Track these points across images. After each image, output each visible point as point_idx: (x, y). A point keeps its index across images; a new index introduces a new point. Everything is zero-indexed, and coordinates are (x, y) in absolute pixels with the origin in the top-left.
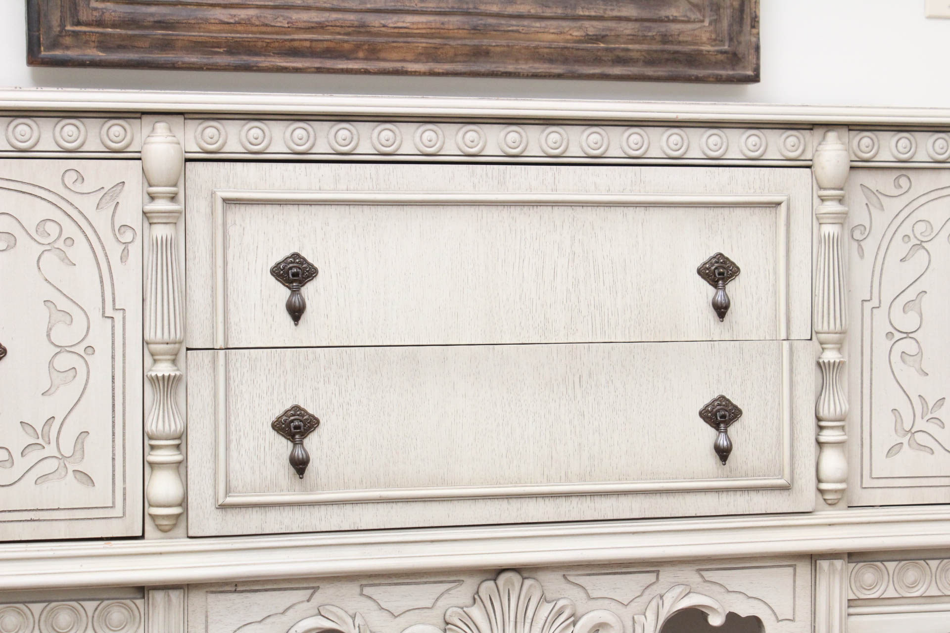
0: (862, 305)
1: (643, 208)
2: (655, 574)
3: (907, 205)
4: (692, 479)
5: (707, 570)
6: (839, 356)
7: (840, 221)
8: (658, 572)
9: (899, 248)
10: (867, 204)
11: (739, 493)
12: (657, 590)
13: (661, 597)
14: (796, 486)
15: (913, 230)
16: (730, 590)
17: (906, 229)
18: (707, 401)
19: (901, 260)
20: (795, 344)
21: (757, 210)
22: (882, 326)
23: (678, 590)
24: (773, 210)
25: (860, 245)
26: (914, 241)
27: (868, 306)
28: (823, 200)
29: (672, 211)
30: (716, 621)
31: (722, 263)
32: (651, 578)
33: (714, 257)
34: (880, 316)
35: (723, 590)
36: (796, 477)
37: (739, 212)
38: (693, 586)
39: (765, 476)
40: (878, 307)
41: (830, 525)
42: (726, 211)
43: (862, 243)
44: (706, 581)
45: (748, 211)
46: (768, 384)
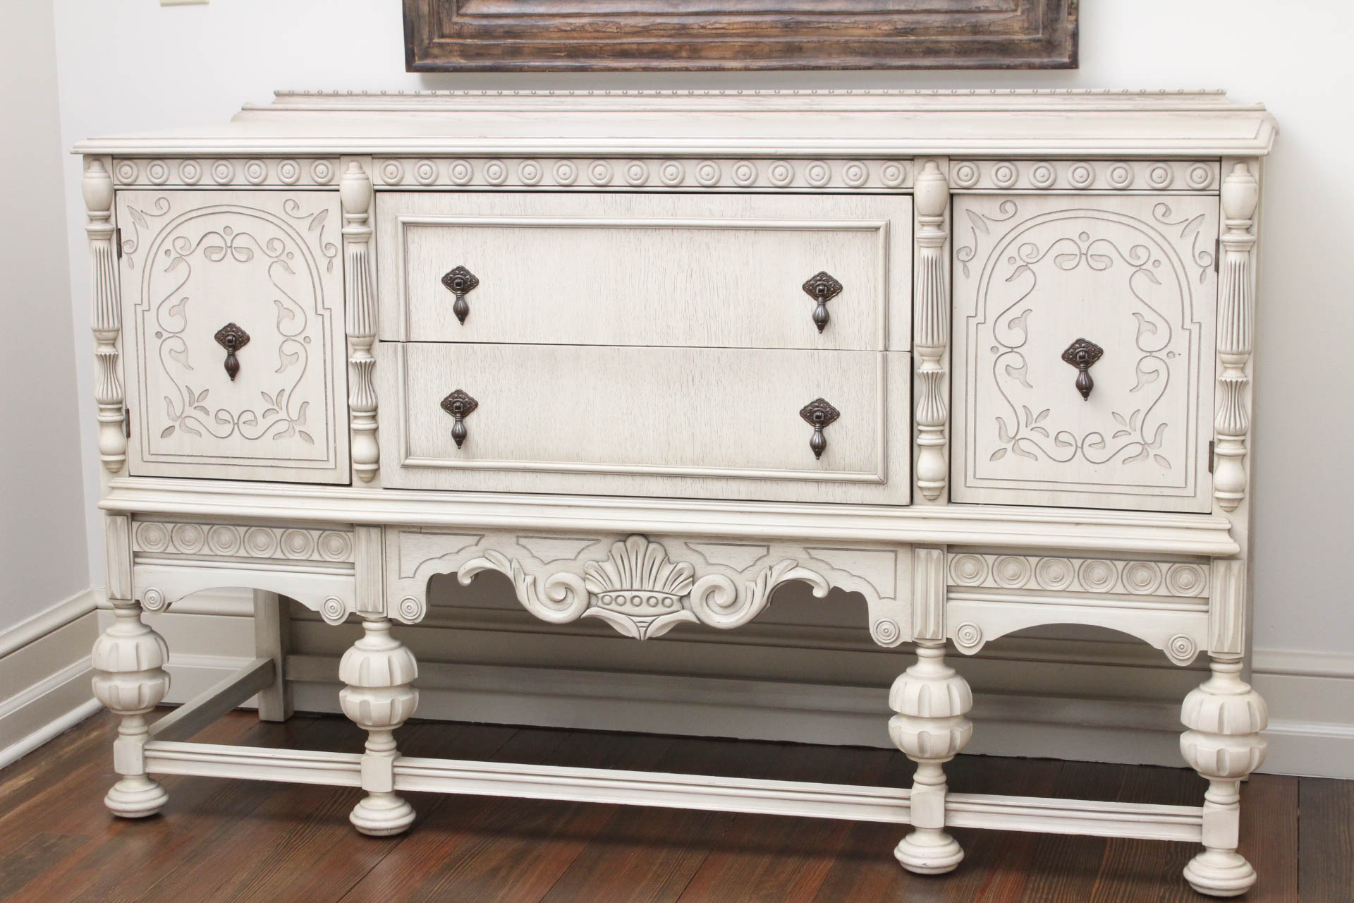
0: (967, 321)
1: (753, 232)
2: (766, 548)
3: (1014, 229)
4: (794, 469)
5: (814, 548)
6: (938, 367)
7: (938, 245)
8: (768, 547)
9: (1004, 269)
10: (972, 228)
11: (837, 485)
12: (767, 562)
13: (771, 568)
14: (890, 482)
15: (1019, 253)
16: (835, 567)
17: (1012, 251)
18: (807, 403)
19: (1006, 280)
20: (890, 355)
21: (859, 234)
22: (986, 340)
23: (785, 563)
24: (874, 234)
25: (965, 266)
26: (1020, 263)
27: (973, 322)
28: (923, 225)
29: (780, 235)
30: (819, 593)
31: (824, 281)
32: (763, 551)
33: (818, 276)
34: (986, 331)
35: (827, 567)
36: (891, 473)
37: (841, 235)
38: (800, 562)
39: (861, 471)
40: (984, 323)
41: (924, 518)
42: (830, 235)
43: (967, 264)
44: (812, 558)
45: (850, 235)
46: (864, 390)
